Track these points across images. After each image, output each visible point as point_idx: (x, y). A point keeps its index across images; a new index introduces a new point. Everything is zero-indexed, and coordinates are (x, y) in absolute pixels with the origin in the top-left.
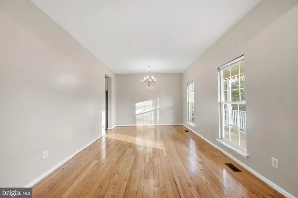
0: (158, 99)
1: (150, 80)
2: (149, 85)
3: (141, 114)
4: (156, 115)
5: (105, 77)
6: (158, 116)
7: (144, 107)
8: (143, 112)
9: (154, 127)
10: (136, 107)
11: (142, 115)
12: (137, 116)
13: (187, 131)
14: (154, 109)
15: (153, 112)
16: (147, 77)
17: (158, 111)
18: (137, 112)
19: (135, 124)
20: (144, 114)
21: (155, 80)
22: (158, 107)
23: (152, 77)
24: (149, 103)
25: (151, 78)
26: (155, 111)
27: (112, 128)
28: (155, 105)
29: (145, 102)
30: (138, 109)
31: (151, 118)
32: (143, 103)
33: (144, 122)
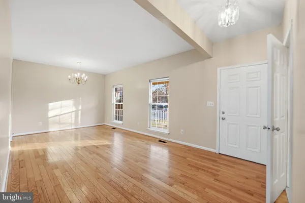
0: (81, 98)
2: (79, 83)
3: (56, 116)
4: (77, 116)
6: (80, 118)
7: (61, 107)
10: (50, 108)
11: (58, 117)
12: (50, 119)
13: (114, 128)
14: (74, 109)
15: (73, 113)
16: (79, 74)
17: (80, 112)
18: (51, 114)
19: (48, 129)
20: (61, 116)
22: (80, 108)
24: (69, 103)
26: (76, 112)
28: (76, 105)
29: (63, 101)
31: (70, 120)
32: (60, 102)
33: (61, 126)
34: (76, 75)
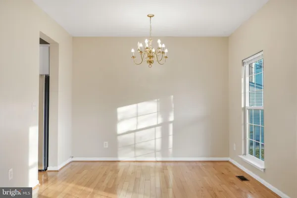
0: (172, 96)
1: (154, 50)
2: (150, 62)
4: (165, 136)
5: (42, 42)
6: (171, 139)
7: (137, 116)
8: (135, 129)
9: (159, 164)
10: (119, 117)
11: (132, 135)
12: (119, 138)
13: (243, 178)
14: (160, 120)
15: (158, 128)
16: (146, 41)
17: (171, 126)
18: (121, 128)
19: (116, 156)
20: (138, 134)
21: (166, 51)
22: (171, 118)
23: (159, 41)
24: (150, 107)
25: (155, 44)
26: (164, 126)
27: (58, 168)
28: (164, 111)
29: (140, 105)
30: (122, 120)
31: (153, 142)
32: (134, 106)
33: (138, 153)
34: (140, 45)
